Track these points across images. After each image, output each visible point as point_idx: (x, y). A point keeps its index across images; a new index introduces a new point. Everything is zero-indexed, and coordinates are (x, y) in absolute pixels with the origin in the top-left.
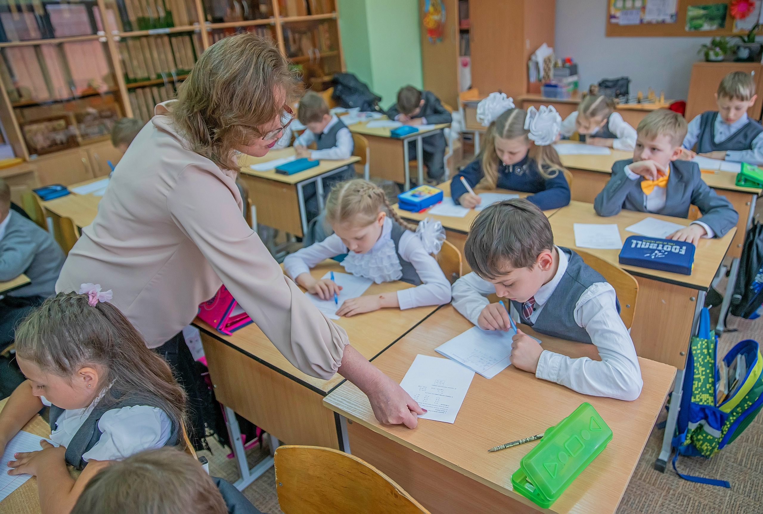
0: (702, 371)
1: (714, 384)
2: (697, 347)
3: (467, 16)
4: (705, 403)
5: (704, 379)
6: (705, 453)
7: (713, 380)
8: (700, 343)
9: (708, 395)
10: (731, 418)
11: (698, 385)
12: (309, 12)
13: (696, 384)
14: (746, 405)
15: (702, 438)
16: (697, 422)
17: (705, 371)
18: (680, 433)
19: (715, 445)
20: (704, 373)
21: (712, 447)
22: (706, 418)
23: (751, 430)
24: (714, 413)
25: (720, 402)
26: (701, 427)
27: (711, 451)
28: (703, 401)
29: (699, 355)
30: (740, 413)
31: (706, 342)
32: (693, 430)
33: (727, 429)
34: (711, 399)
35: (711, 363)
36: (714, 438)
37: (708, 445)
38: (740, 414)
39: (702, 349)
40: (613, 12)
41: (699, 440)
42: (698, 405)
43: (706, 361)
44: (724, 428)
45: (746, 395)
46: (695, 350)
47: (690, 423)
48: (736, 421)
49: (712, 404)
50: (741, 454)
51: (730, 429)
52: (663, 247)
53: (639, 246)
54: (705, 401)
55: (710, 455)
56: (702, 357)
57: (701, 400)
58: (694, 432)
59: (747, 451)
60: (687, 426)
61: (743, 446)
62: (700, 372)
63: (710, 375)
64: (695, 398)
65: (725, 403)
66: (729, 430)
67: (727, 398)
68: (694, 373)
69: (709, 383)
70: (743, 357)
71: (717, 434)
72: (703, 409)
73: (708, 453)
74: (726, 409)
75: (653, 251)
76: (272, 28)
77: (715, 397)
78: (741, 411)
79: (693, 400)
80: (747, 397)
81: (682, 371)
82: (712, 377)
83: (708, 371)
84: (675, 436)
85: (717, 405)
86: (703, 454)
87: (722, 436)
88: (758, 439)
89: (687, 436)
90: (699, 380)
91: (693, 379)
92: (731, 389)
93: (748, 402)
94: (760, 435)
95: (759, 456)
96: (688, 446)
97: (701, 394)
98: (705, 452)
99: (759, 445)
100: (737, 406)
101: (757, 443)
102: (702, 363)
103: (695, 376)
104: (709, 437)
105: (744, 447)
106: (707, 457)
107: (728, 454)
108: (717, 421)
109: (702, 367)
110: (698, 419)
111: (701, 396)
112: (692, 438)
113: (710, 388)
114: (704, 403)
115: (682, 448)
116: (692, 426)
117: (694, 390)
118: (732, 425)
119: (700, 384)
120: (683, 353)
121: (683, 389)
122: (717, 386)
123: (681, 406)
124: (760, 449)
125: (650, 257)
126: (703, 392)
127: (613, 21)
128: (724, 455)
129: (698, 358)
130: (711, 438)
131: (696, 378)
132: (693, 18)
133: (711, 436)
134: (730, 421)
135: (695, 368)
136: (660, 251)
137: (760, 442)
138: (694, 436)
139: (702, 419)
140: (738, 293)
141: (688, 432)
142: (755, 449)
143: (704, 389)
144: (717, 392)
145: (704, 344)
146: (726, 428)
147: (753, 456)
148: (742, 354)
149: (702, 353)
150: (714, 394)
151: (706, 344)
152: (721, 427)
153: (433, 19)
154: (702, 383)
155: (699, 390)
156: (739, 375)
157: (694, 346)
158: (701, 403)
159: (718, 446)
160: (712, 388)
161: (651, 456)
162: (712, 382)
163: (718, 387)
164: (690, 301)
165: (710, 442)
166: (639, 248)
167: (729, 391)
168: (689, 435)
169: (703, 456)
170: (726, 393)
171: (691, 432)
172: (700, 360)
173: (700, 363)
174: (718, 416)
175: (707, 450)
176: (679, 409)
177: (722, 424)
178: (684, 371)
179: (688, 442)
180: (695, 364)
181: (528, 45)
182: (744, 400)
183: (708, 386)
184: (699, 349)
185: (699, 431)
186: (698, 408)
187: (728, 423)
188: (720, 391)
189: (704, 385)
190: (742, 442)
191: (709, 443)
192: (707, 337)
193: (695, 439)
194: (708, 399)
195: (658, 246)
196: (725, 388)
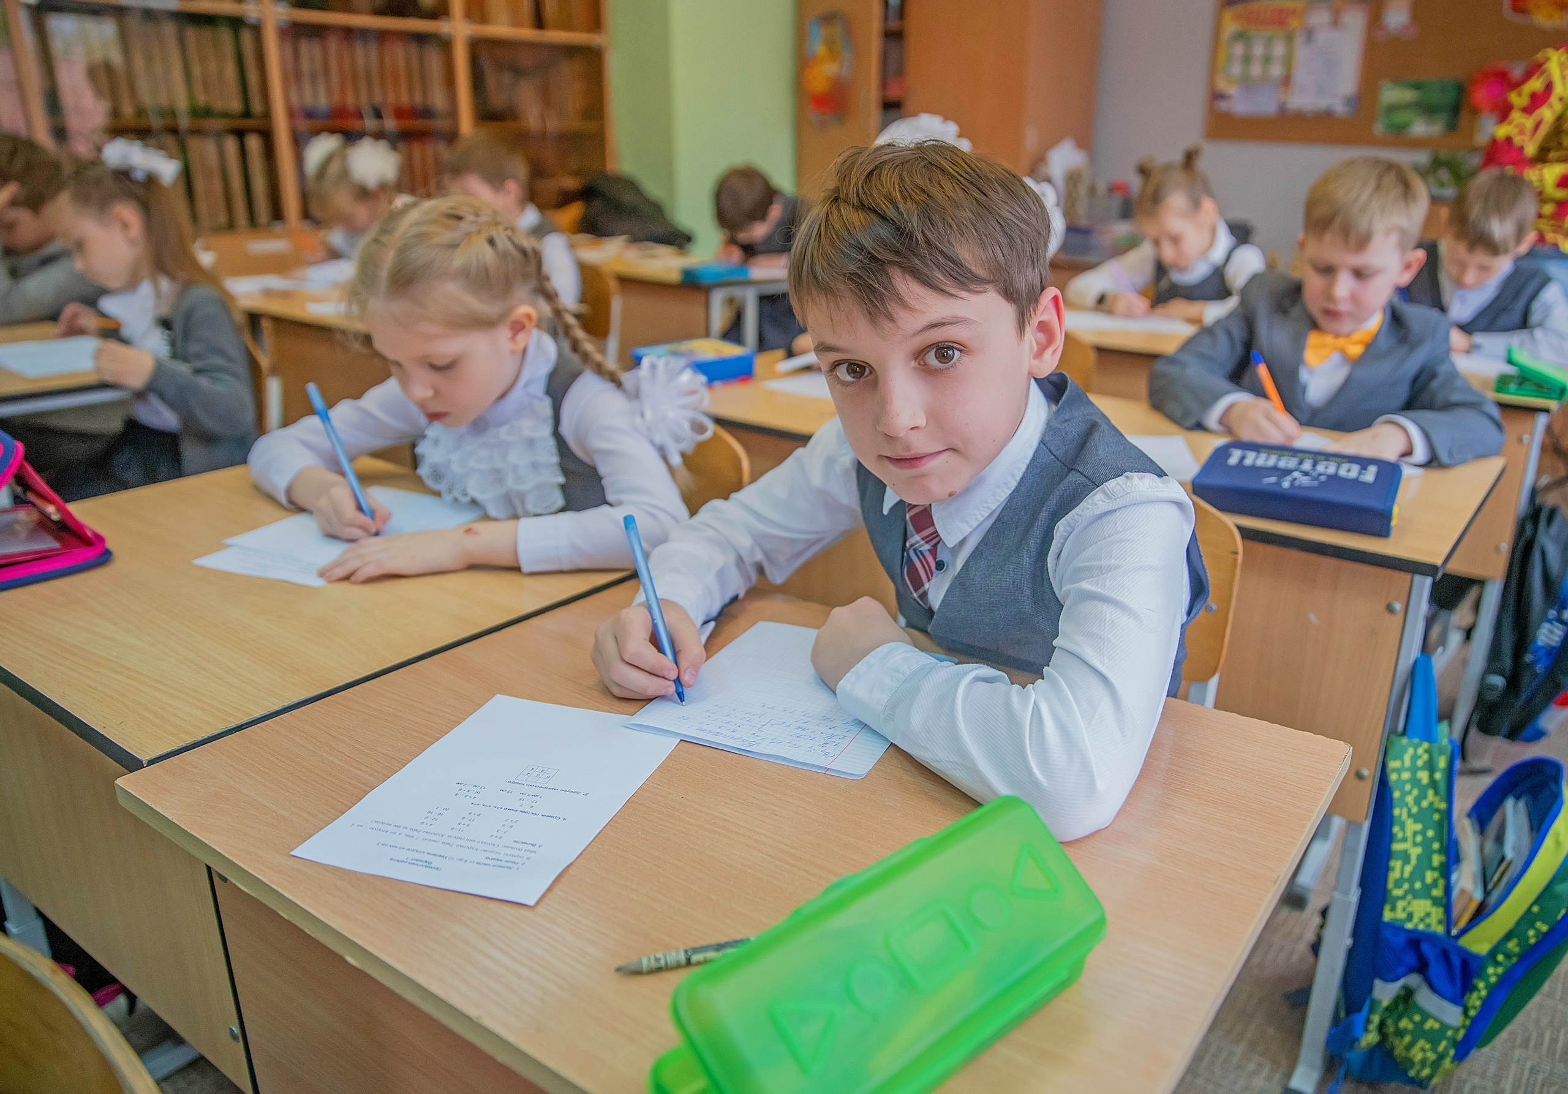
0: (1415, 833)
1: (1446, 871)
2: (1403, 762)
3: (901, 71)
4: (1421, 927)
5: (1419, 857)
6: (1418, 1072)
7: (1443, 858)
8: (1411, 751)
9: (1428, 903)
10: (1491, 970)
11: (1402, 872)
12: (539, 22)
13: (1397, 870)
14: (1531, 933)
15: (1410, 1026)
16: (1397, 979)
17: (1423, 832)
18: (1349, 1012)
19: (1446, 1049)
20: (1419, 839)
21: (1437, 1053)
22: (1422, 968)
23: (1534, 1015)
24: (1445, 955)
25: (1462, 923)
26: (1407, 997)
27: (1436, 1065)
28: (1416, 919)
29: (1408, 787)
30: (1515, 955)
31: (1426, 751)
32: (1385, 1003)
33: (1478, 1003)
34: (1437, 913)
35: (1438, 811)
36: (1445, 1027)
37: (1428, 1046)
38: (1515, 960)
39: (1414, 769)
40: (1222, 85)
41: (1400, 1033)
42: (1402, 929)
43: (1425, 804)
44: (1470, 998)
45: (1535, 903)
46: (1395, 770)
47: (1378, 984)
48: (1505, 980)
49: (1440, 929)
50: (1510, 1080)
51: (1487, 1003)
52: (1314, 465)
53: (1248, 462)
54: (1422, 920)
55: (1430, 1078)
56: (1415, 792)
57: (1410, 916)
58: (1387, 1009)
59: (1526, 1075)
60: (1370, 990)
61: (1516, 1058)
62: (1409, 834)
63: (1436, 846)
64: (1393, 909)
65: (1477, 924)
66: (1483, 1005)
67: (1481, 913)
68: (1391, 838)
69: (1433, 869)
70: (1521, 804)
71: (1452, 1015)
72: (1415, 941)
73: (1426, 1072)
74: (1479, 942)
75: (1288, 472)
76: (445, 45)
77: (1448, 908)
78: (1517, 950)
79: (1388, 915)
80: (1535, 909)
81: (1360, 825)
82: (1440, 852)
83: (1430, 833)
84: (1336, 1020)
85: (1454, 932)
86: (1412, 1073)
87: (1464, 1021)
88: (1554, 1041)
89: (1368, 1021)
90: (1406, 857)
91: (1389, 855)
92: (1490, 887)
93: (1539, 924)
94: (1559, 1031)
95: (1557, 1087)
96: (1373, 1050)
97: (1409, 897)
98: (1417, 1067)
99: (1557, 1056)
100: (1508, 937)
101: (1551, 1051)
102: (1415, 810)
103: (1396, 847)
104: (1430, 1024)
105: (1518, 1061)
106: (1421, 1083)
107: (1476, 1080)
108: (1452, 979)
109: (1415, 822)
110: (1400, 970)
111: (1409, 903)
112: (1382, 1026)
113: (1435, 882)
114: (1416, 925)
115: (1354, 1057)
116: (1385, 992)
117: (1390, 885)
118: (1493, 990)
119: (1408, 869)
120: (1366, 772)
121: (1363, 884)
122: (1454, 877)
123: (1355, 934)
124: (1560, 1068)
125: (1279, 484)
126: (1416, 895)
127: (1223, 105)
128: (1465, 1081)
129: (1404, 794)
130: (1437, 1026)
131: (1397, 852)
132: (1393, 108)
133: (1437, 1020)
134: (1486, 978)
135: (1396, 821)
136: (1306, 474)
137: (1560, 1045)
138: (1389, 1022)
139: (1411, 970)
140: (1495, 672)
141: (1371, 1010)
142: (1548, 1068)
143: (1418, 885)
144: (1455, 894)
145: (1420, 757)
146: (1475, 1001)
147: (1543, 1085)
148: (1518, 798)
149: (1415, 782)
150: (1444, 901)
151: (1426, 757)
152: (1463, 994)
153: (824, 73)
154: (1415, 868)
155: (1406, 886)
156: (1514, 849)
157: (1395, 759)
158: (1409, 926)
159: (1452, 1052)
160: (1441, 883)
161: (1269, 1079)
162: (1442, 864)
163: (1458, 880)
164: (1387, 616)
165: (1434, 1038)
166: (1248, 467)
167: (1487, 893)
168: (1376, 1019)
169: (1412, 1081)
170: (1478, 896)
171: (1380, 1010)
172: (1410, 799)
173: (1409, 811)
174: (1456, 962)
175: (1423, 1062)
176: (1349, 942)
177: (1467, 987)
178: (1366, 826)
179: (1370, 1038)
180: (1396, 812)
181: (1031, 139)
182: (1528, 919)
183: (1430, 876)
184: (1407, 770)
185: (1401, 1007)
186: (1401, 940)
187: (1481, 985)
188: (1463, 891)
189: (1417, 875)
190: (1513, 1048)
191: (1429, 1041)
192: (1428, 736)
193: (1391, 1029)
194: (1428, 915)
195: (1301, 463)
196: (1475, 883)
